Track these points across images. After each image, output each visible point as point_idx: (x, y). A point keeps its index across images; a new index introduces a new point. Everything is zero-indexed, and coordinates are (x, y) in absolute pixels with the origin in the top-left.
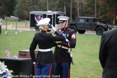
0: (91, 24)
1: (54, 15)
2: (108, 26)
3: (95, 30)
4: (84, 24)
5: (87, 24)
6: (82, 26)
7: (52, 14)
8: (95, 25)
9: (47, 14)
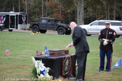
0: (53, 24)
1: (17, 15)
2: (68, 26)
3: (57, 30)
4: (47, 24)
5: (49, 24)
6: (44, 26)
7: (15, 15)
8: (57, 25)
9: (10, 15)
